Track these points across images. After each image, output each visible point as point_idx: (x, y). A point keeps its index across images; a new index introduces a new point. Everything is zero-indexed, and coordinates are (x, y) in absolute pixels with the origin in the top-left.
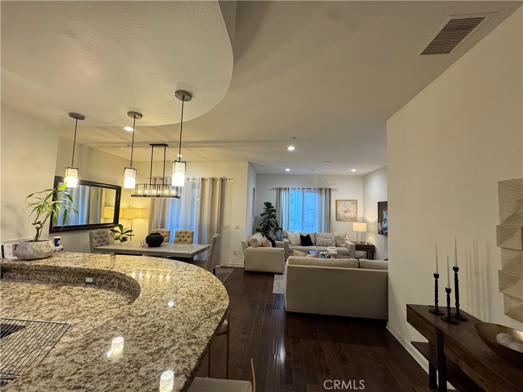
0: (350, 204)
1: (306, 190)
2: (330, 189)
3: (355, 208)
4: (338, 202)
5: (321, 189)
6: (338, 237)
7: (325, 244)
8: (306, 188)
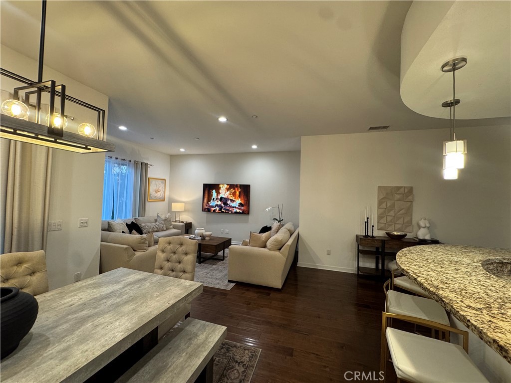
0: (160, 183)
1: (119, 161)
2: (146, 164)
3: (164, 187)
4: (151, 180)
5: (136, 163)
6: (165, 220)
7: (156, 229)
8: (120, 157)
